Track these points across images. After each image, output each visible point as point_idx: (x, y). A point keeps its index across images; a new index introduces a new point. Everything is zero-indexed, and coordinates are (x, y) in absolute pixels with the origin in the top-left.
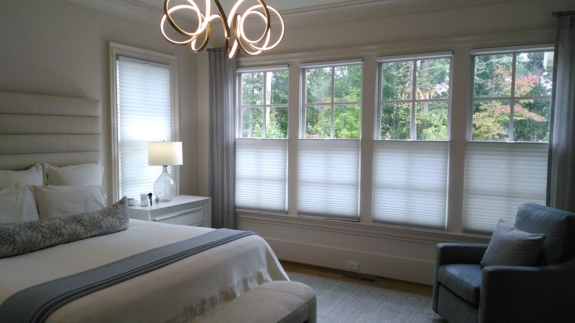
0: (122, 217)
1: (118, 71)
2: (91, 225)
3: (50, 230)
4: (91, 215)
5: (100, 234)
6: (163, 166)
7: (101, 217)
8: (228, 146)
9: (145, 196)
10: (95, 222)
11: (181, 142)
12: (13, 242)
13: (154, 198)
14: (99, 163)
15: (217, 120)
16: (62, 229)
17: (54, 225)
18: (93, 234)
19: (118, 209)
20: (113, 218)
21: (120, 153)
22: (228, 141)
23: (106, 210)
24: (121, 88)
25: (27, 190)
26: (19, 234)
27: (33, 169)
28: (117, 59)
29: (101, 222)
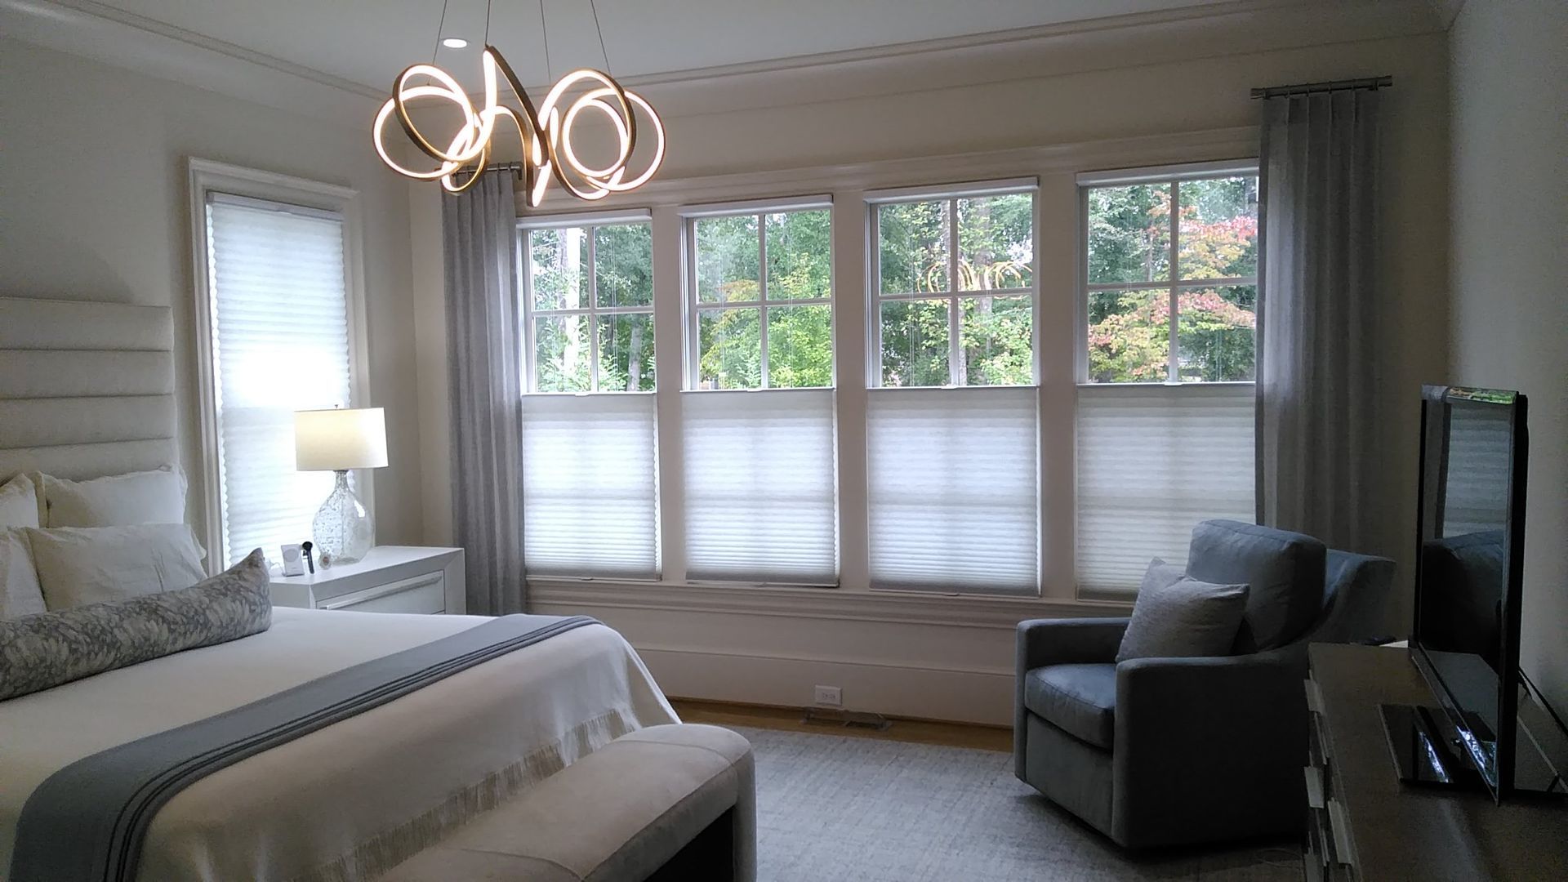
0: (257, 600)
1: (210, 231)
2: (185, 620)
3: (87, 634)
7: (206, 600)
8: (500, 417)
9: (294, 550)
10: (192, 613)
11: (383, 409)
13: (316, 553)
15: (468, 349)
16: (116, 631)
17: (97, 623)
18: (189, 643)
20: (234, 601)
21: (220, 441)
22: (501, 403)
25: (11, 539)
28: (208, 200)
29: (208, 612)
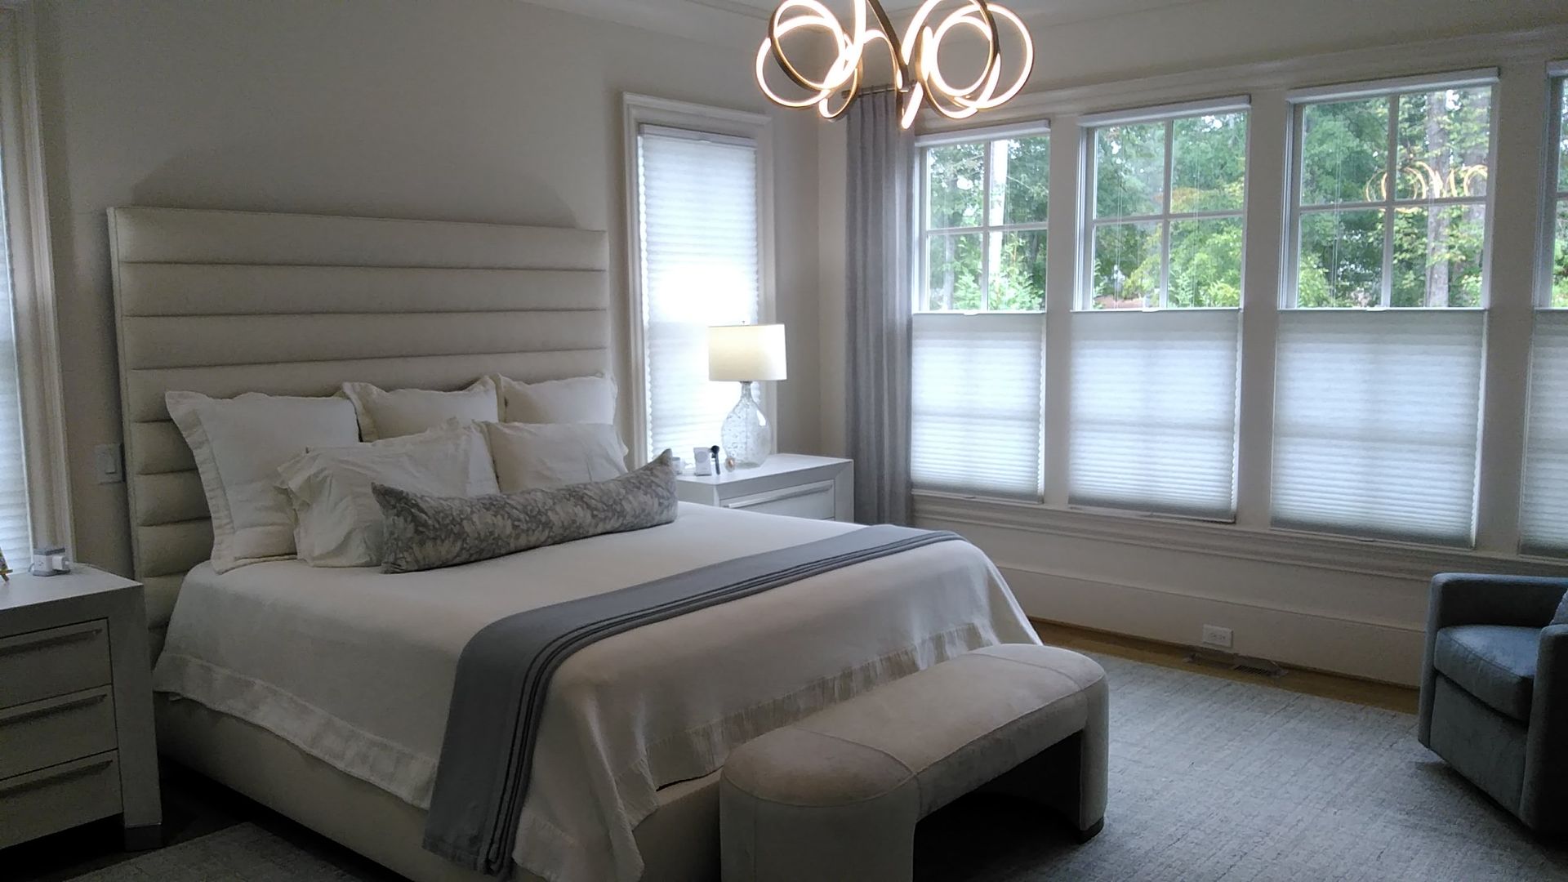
0: (665, 494)
2: (605, 508)
3: (527, 514)
5: (622, 529)
6: (741, 382)
7: (623, 491)
8: (892, 332)
9: (704, 453)
10: (611, 502)
11: (783, 325)
12: (461, 536)
13: (722, 456)
14: (606, 375)
15: (865, 268)
16: (550, 513)
17: (535, 505)
18: (608, 527)
19: (657, 477)
20: (645, 495)
21: (647, 352)
22: (894, 320)
25: (474, 430)
26: (471, 519)
27: (478, 387)
28: (640, 132)
29: (623, 502)
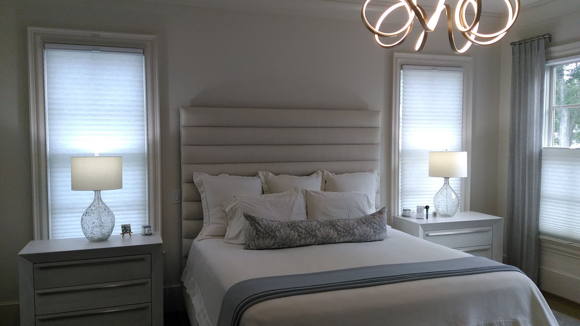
0: (378, 227)
1: (402, 81)
2: (345, 231)
3: (306, 231)
4: (347, 221)
5: (354, 241)
6: (444, 178)
7: (356, 224)
8: (531, 157)
9: (421, 208)
10: (348, 229)
11: (466, 152)
12: (274, 237)
13: (430, 211)
14: (375, 172)
15: (519, 125)
16: (317, 231)
17: (311, 227)
18: (346, 240)
19: (375, 219)
20: (367, 227)
21: (400, 162)
22: (533, 150)
23: (363, 219)
24: (404, 98)
25: (300, 192)
26: (280, 231)
27: (314, 175)
28: (402, 68)
29: (355, 229)
